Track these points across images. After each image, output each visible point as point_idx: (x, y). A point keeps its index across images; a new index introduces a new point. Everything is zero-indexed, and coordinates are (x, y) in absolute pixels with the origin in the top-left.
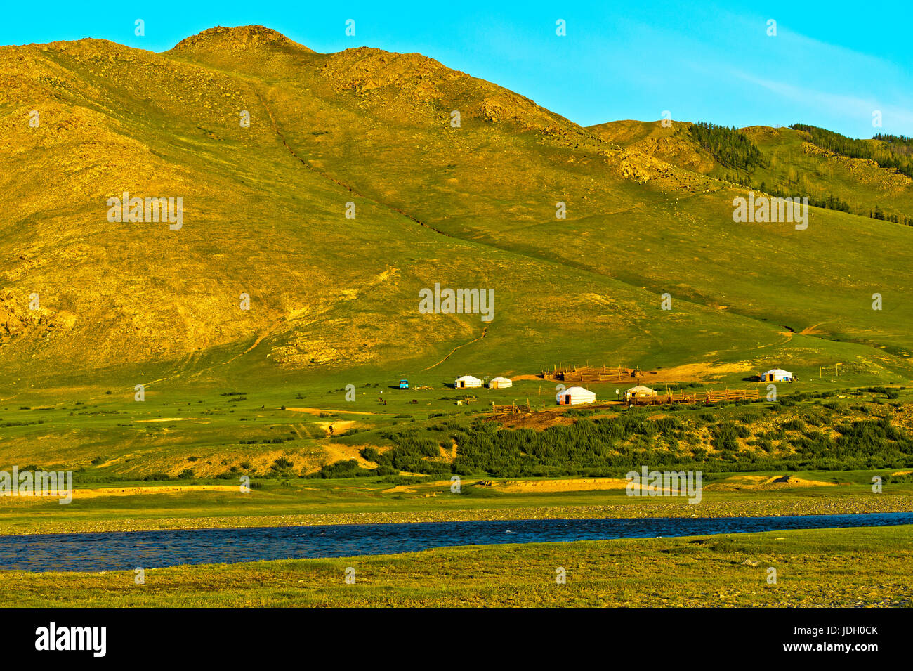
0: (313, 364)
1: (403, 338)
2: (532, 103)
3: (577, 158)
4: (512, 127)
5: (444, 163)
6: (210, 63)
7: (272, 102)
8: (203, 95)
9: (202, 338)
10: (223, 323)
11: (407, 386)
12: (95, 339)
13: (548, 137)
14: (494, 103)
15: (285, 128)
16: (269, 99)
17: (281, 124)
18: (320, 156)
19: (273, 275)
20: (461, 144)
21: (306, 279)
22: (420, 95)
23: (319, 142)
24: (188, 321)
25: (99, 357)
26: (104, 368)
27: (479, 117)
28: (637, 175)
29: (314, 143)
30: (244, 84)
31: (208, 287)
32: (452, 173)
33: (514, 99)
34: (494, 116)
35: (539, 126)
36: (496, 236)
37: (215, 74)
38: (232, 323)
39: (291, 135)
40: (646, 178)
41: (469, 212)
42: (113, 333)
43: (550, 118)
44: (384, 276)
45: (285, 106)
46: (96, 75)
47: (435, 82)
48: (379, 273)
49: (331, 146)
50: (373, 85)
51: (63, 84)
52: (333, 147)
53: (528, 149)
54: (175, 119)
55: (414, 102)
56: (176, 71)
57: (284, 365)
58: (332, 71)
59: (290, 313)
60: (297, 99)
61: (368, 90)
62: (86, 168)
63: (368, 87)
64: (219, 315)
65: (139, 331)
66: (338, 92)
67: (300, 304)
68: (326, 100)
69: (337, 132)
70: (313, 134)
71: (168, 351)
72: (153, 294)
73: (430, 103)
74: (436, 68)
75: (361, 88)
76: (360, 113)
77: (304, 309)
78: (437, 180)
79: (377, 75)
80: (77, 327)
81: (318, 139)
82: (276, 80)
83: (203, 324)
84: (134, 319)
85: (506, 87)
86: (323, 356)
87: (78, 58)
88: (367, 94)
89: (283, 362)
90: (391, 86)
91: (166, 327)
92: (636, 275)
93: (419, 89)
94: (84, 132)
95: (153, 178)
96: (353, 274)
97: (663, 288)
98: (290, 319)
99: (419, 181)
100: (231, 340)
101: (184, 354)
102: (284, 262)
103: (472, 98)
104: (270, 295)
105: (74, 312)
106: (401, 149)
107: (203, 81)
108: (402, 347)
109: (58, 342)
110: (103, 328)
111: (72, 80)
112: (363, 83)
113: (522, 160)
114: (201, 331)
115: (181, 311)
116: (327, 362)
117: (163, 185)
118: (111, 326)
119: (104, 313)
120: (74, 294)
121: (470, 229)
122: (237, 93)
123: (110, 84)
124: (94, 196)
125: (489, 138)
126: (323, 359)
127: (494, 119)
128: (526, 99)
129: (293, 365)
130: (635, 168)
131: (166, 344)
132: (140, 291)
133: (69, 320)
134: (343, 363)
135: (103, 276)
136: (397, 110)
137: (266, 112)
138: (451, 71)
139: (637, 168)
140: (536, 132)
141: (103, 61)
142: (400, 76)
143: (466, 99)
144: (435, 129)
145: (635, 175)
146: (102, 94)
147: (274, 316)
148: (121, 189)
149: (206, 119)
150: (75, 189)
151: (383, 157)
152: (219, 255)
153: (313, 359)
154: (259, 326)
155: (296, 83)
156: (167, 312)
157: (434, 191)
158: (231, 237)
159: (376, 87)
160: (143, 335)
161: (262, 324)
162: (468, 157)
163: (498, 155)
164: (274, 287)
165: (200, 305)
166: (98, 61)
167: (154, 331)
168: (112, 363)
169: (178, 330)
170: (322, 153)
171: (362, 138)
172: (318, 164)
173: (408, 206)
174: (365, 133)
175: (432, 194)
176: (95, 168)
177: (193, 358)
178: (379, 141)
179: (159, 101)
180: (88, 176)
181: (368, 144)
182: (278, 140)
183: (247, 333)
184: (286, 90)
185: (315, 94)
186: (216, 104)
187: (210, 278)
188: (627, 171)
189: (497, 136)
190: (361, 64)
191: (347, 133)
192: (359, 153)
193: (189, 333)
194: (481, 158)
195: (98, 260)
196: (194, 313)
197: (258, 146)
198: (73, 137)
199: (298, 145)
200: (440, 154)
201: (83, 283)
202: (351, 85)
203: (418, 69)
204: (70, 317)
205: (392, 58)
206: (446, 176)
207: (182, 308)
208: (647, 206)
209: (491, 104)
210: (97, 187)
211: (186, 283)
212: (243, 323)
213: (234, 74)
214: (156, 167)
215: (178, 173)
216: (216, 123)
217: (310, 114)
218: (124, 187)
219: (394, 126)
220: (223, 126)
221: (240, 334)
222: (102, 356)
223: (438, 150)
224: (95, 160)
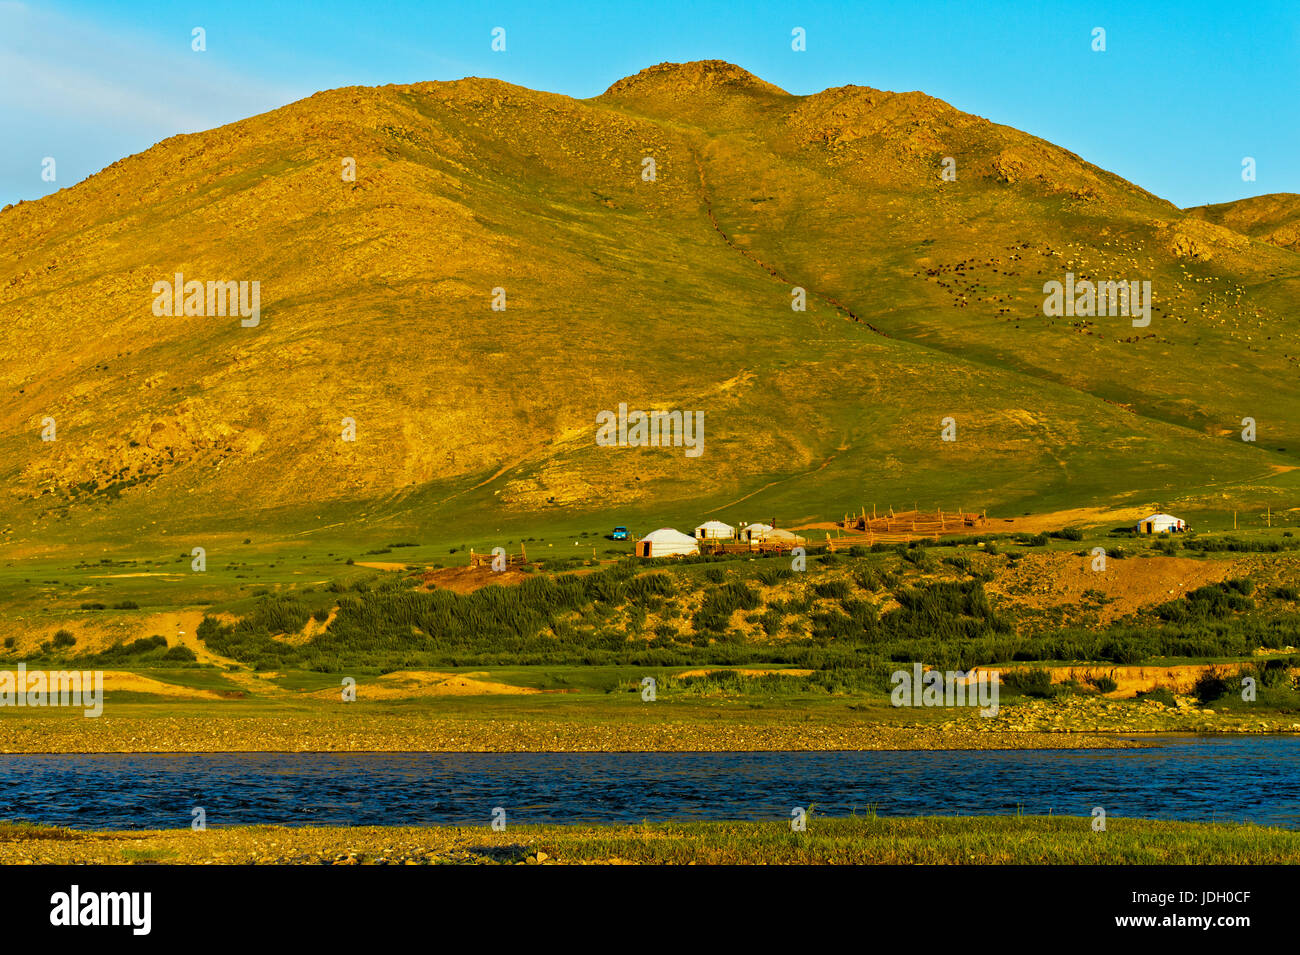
0: (550, 505)
1: (700, 469)
2: (1074, 158)
3: (1114, 231)
4: (1033, 190)
5: (921, 237)
6: (642, 109)
7: (708, 160)
8: (615, 151)
9: (425, 468)
10: (461, 447)
11: (624, 535)
12: (278, 468)
13: (1079, 202)
14: (1013, 157)
15: (717, 193)
16: (705, 155)
17: (712, 188)
18: (752, 229)
19: (562, 383)
20: (952, 211)
21: (608, 388)
22: (913, 147)
23: (756, 212)
24: (413, 444)
25: (274, 493)
26: (276, 508)
27: (990, 177)
28: (1194, 253)
29: (750, 212)
30: (676, 136)
31: (458, 398)
32: (925, 250)
33: (1044, 151)
34: (1010, 175)
35: (1071, 187)
36: (947, 334)
37: (637, 123)
38: (472, 448)
39: (722, 202)
40: (1207, 257)
41: (927, 303)
42: (305, 459)
43: (1094, 178)
44: (728, 385)
45: (725, 164)
46: (468, 125)
47: (937, 130)
48: (722, 380)
49: (771, 215)
50: (851, 135)
51: (409, 136)
52: (774, 218)
53: (1047, 218)
54: (565, 181)
55: (902, 157)
56: (584, 119)
57: (510, 506)
58: (801, 118)
59: (562, 434)
60: (744, 154)
61: (843, 142)
62: (370, 240)
63: (844, 137)
64: (458, 437)
65: (338, 458)
66: (803, 145)
67: (581, 422)
68: (785, 156)
69: (785, 199)
70: (753, 200)
71: (370, 485)
72: (376, 406)
73: (925, 158)
74: (941, 111)
75: (834, 140)
76: (826, 172)
77: (584, 429)
78: (901, 261)
79: (858, 121)
80: (262, 452)
81: (757, 207)
82: (725, 131)
83: (432, 449)
84: (338, 441)
85: (1041, 135)
86: (569, 494)
87: (449, 104)
88: (841, 147)
89: (511, 502)
90: (877, 136)
91: (377, 452)
92: (1124, 386)
93: (912, 140)
94: (386, 193)
95: (457, 252)
96: (684, 381)
97: (1153, 405)
98: (560, 442)
99: (877, 261)
100: (464, 471)
101: (389, 490)
102: (588, 364)
103: (985, 151)
104: (545, 409)
105: (264, 431)
106: (868, 219)
107: (618, 132)
108: (690, 482)
109: (229, 472)
110: (292, 454)
111: (425, 130)
112: (838, 132)
113: (1034, 234)
114: (425, 459)
115: (407, 430)
116: (571, 503)
117: (466, 262)
118: (306, 450)
119: (303, 432)
120: (272, 406)
121: (916, 324)
122: (662, 147)
123: (485, 137)
124: (366, 276)
125: (996, 204)
126: (567, 498)
127: (1010, 179)
128: (1066, 153)
129: (522, 506)
130: (1192, 243)
131: (370, 477)
132: (361, 402)
133: (254, 441)
134: (592, 503)
135: (320, 382)
136: (878, 168)
137: (697, 172)
138: (963, 115)
139: (1195, 243)
140: (1065, 195)
141: (486, 106)
142: (890, 122)
143: (977, 152)
144: (924, 193)
145: (1191, 252)
146: (466, 148)
147: (537, 438)
148: (405, 267)
149: (609, 182)
150: (345, 268)
151: (837, 230)
152: (496, 355)
153: (553, 498)
154: (510, 453)
155: (751, 135)
156: (385, 431)
157: (893, 274)
158: (529, 330)
159: (854, 137)
160: (344, 463)
161: (517, 448)
162: (955, 230)
163: (1001, 226)
164: (556, 398)
165: (437, 422)
166: (477, 107)
167: (359, 458)
168: (290, 500)
169: (394, 457)
170: (756, 225)
171: (818, 205)
172: (744, 240)
173: (848, 295)
174: (823, 199)
175: (886, 279)
176: (381, 240)
177: (399, 495)
178: (839, 210)
179: (549, 159)
180: (368, 249)
181: (824, 214)
182: (701, 209)
183: (489, 462)
184: (733, 143)
185: (770, 148)
186: (629, 162)
187: (467, 385)
188: (1181, 248)
189: (1008, 202)
190: (839, 109)
191: (799, 199)
192: (807, 225)
193: (407, 460)
194: (974, 230)
195: (324, 361)
196: (424, 433)
197: (670, 217)
198: (370, 199)
199: (727, 216)
200: (918, 225)
201: (290, 393)
202: (822, 136)
203: (915, 113)
204: (255, 438)
205: (882, 99)
206: (916, 255)
207: (411, 426)
208: (1197, 294)
209: (1008, 159)
210: (373, 265)
211: (430, 392)
212: (489, 447)
213: (668, 124)
214: (466, 238)
215: (498, 246)
216: (622, 187)
217: (755, 175)
218: (410, 264)
219: (868, 188)
220: (631, 191)
221: (479, 464)
222: (278, 493)
223: (917, 221)
224: (384, 229)
